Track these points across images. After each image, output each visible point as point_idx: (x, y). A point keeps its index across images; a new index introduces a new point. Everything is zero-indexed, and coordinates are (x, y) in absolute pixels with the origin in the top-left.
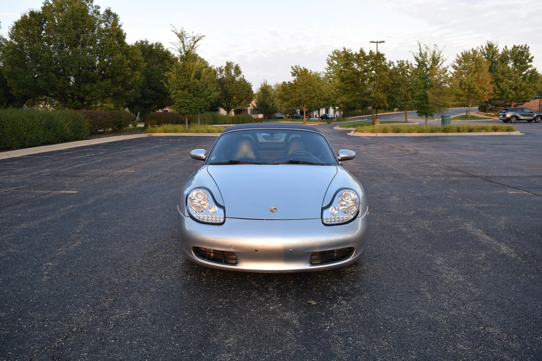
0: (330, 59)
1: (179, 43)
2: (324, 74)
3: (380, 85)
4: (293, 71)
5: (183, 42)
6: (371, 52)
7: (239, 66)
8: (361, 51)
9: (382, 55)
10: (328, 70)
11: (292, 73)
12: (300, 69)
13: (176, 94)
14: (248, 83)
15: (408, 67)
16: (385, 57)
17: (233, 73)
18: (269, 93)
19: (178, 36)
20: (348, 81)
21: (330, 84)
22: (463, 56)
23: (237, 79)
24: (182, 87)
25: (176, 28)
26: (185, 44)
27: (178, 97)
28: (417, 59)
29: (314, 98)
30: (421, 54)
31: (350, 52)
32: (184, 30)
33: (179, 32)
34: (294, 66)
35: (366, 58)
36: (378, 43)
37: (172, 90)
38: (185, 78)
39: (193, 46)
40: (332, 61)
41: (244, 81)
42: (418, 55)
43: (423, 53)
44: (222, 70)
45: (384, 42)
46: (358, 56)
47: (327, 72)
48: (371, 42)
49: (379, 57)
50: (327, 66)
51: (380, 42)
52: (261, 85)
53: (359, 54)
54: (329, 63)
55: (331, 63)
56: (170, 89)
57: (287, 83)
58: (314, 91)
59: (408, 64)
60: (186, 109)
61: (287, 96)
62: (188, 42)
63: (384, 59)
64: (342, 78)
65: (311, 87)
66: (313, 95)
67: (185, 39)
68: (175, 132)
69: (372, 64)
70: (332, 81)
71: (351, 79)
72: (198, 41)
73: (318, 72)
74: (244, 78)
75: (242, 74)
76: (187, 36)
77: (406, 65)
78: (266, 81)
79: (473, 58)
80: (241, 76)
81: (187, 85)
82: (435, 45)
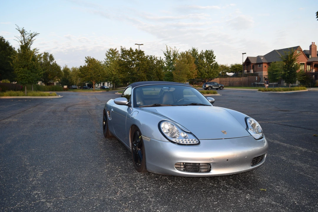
0: (108, 53)
1: (20, 37)
2: (104, 62)
3: (143, 69)
4: (86, 60)
5: (24, 37)
6: (136, 50)
7: (52, 55)
8: (131, 49)
9: (143, 52)
10: (107, 60)
11: (86, 61)
12: (91, 58)
13: (18, 70)
14: (58, 66)
15: (155, 59)
16: (144, 53)
17: (48, 60)
18: (68, 73)
19: (20, 32)
20: (124, 66)
21: (108, 68)
22: (181, 54)
23: (51, 63)
24: (23, 66)
25: (19, 27)
26: (25, 38)
27: (20, 72)
28: (165, 55)
29: (99, 76)
30: (167, 52)
31: (125, 50)
32: (24, 29)
33: (21, 30)
34: (87, 57)
35: (134, 53)
36: (140, 45)
37: (16, 68)
38: (25, 60)
39: (31, 40)
40: (109, 54)
41: (56, 64)
42: (166, 52)
43: (169, 51)
44: (41, 57)
45: (143, 44)
46: (129, 52)
47: (106, 61)
48: (136, 44)
49: (141, 53)
50: (106, 57)
51: (141, 45)
52: (64, 68)
53: (130, 51)
54: (107, 56)
55: (108, 56)
56: (14, 67)
57: (83, 66)
58: (100, 72)
59: (155, 58)
60: (26, 80)
61: (83, 75)
62: (26, 37)
63: (144, 54)
64: (120, 64)
65: (98, 70)
66: (99, 74)
67: (25, 35)
68: (18, 96)
69: (138, 57)
70: (109, 67)
71: (126, 65)
72: (34, 36)
73: (100, 61)
74: (56, 63)
75: (54, 60)
76: (26, 33)
77: (154, 58)
78: (67, 65)
79: (186, 56)
80: (54, 61)
81: (26, 65)
82: (175, 47)
